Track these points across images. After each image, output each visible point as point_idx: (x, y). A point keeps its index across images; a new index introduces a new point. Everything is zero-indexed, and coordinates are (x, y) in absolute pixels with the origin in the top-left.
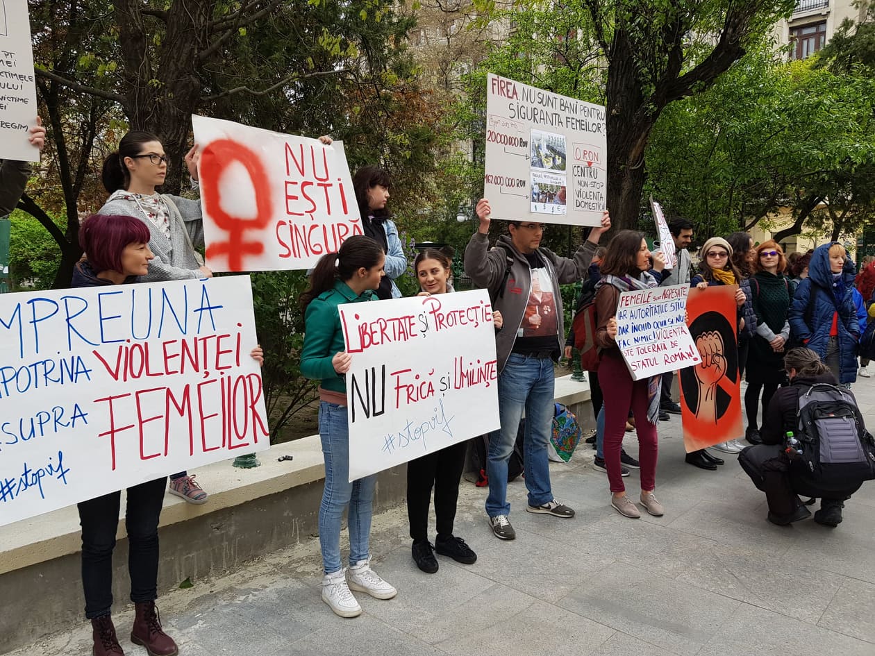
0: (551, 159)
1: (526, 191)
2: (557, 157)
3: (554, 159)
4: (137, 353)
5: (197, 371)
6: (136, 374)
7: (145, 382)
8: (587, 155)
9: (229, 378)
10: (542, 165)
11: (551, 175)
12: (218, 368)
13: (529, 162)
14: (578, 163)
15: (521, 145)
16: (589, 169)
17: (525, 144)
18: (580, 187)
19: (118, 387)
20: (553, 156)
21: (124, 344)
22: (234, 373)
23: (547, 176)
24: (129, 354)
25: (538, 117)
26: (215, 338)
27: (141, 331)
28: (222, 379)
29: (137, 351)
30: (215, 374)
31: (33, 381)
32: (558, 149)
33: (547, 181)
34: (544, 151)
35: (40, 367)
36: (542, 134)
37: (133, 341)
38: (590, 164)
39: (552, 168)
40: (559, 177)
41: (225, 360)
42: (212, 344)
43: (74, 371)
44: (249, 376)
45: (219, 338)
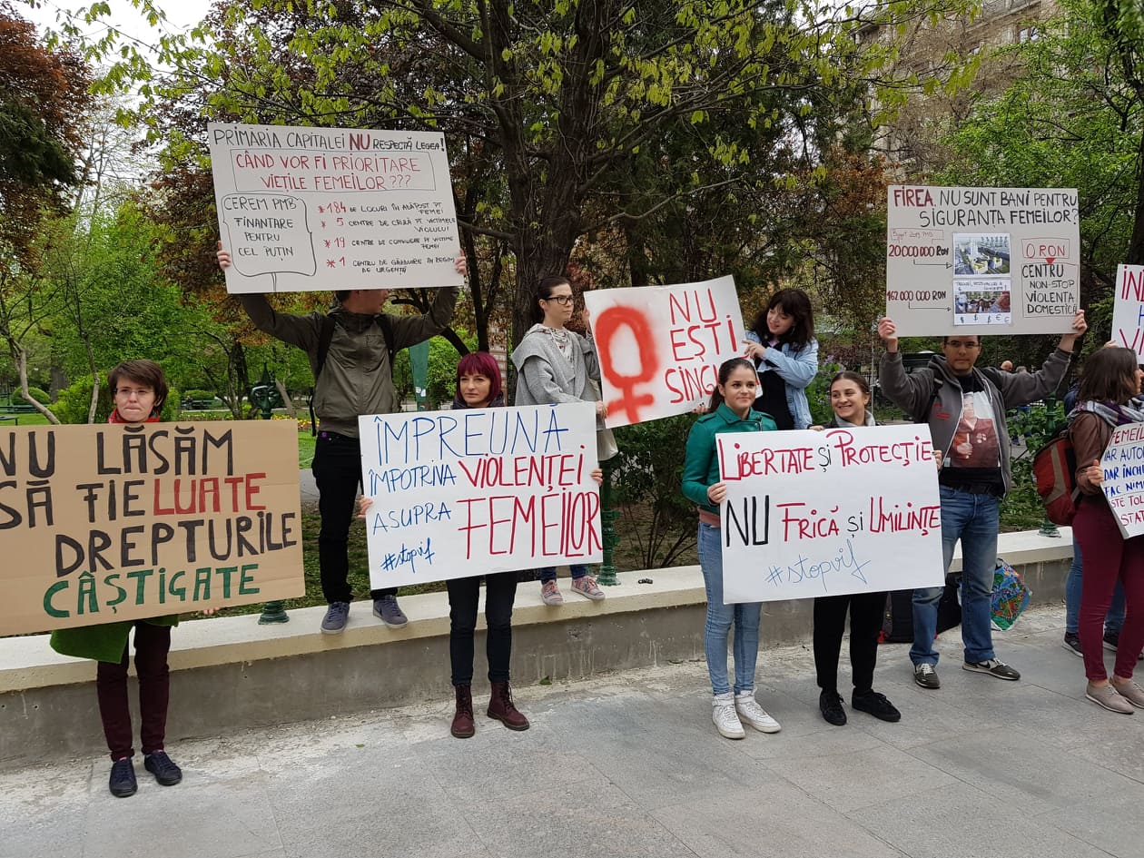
0: (986, 263)
1: (948, 302)
2: (995, 259)
3: (990, 263)
4: (493, 465)
5: (542, 484)
6: (491, 483)
7: (498, 490)
8: (1046, 252)
9: (570, 493)
10: (971, 271)
11: (985, 282)
12: (561, 484)
13: (951, 271)
14: (1029, 262)
15: (938, 254)
16: (1048, 267)
17: (945, 252)
18: (1033, 289)
19: (477, 492)
20: (989, 258)
21: (483, 457)
22: (575, 490)
23: (981, 282)
24: (487, 466)
25: (965, 220)
26: (560, 458)
27: (497, 448)
28: (564, 494)
29: (493, 464)
30: (557, 489)
31: (413, 482)
32: (997, 250)
33: (981, 289)
34: (974, 254)
35: (418, 471)
36: (971, 238)
37: (491, 456)
38: (1050, 260)
39: (987, 273)
40: (998, 281)
41: (567, 477)
42: (556, 462)
43: (443, 476)
44: (588, 494)
45: (563, 457)
